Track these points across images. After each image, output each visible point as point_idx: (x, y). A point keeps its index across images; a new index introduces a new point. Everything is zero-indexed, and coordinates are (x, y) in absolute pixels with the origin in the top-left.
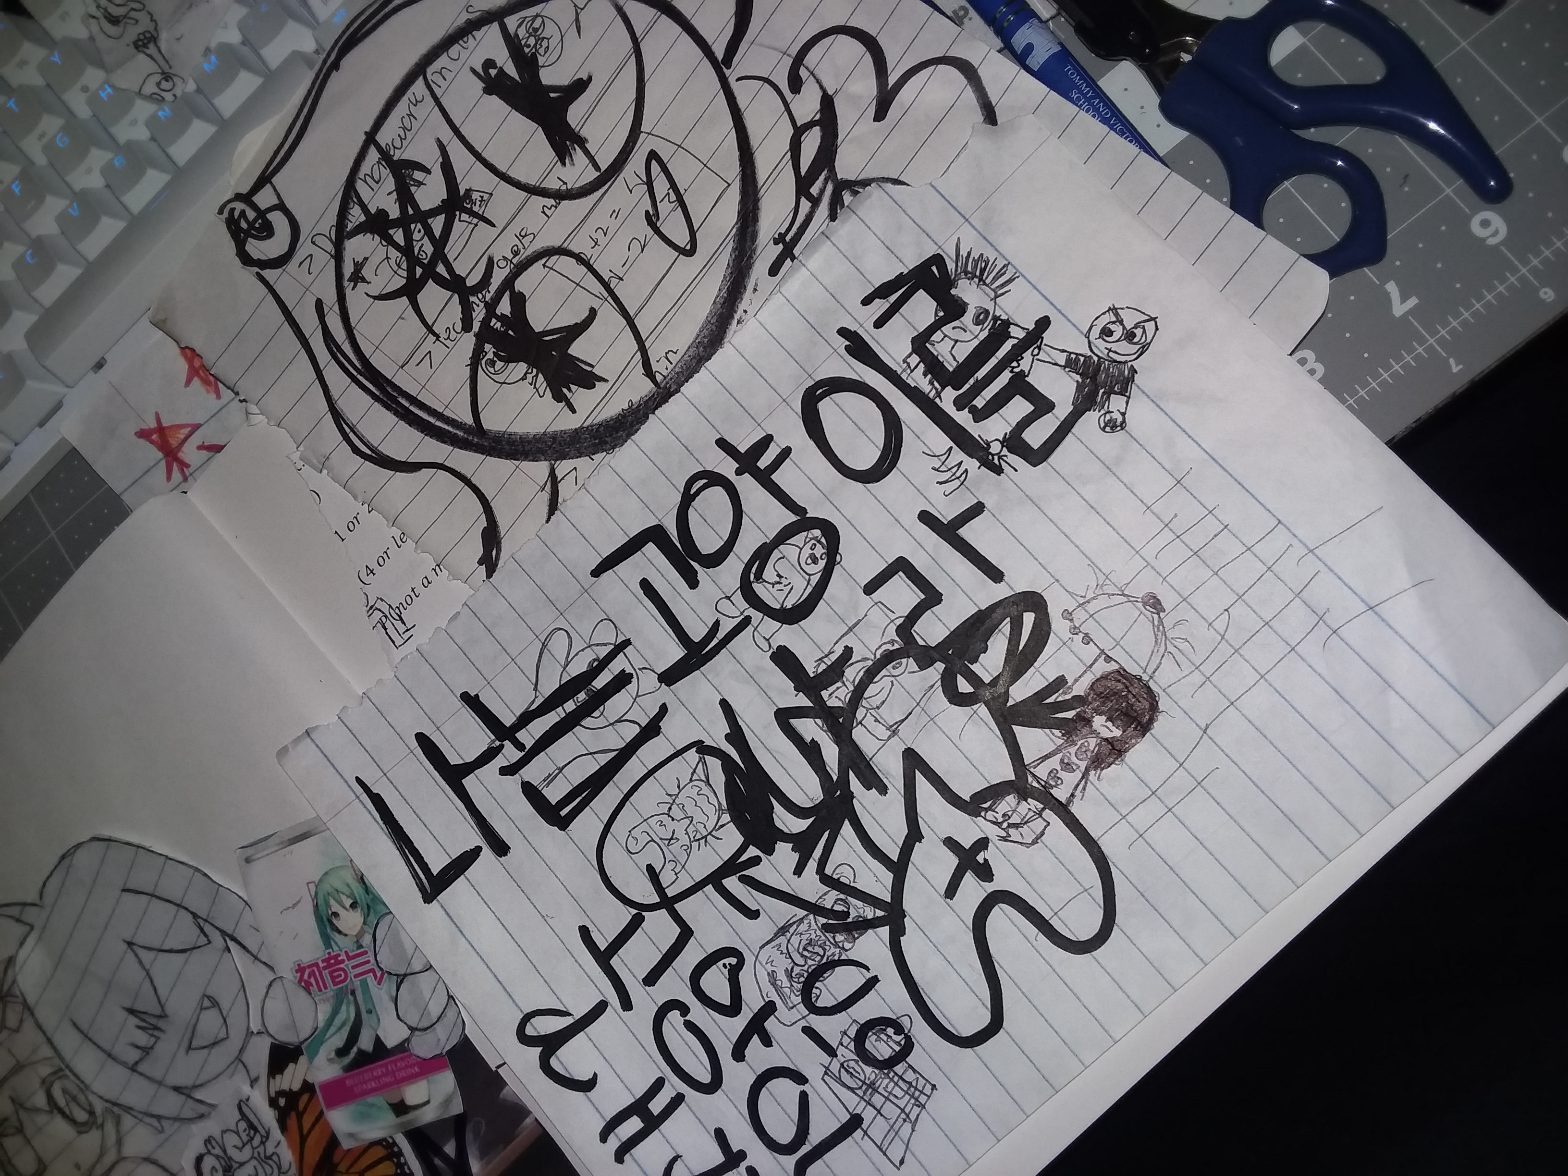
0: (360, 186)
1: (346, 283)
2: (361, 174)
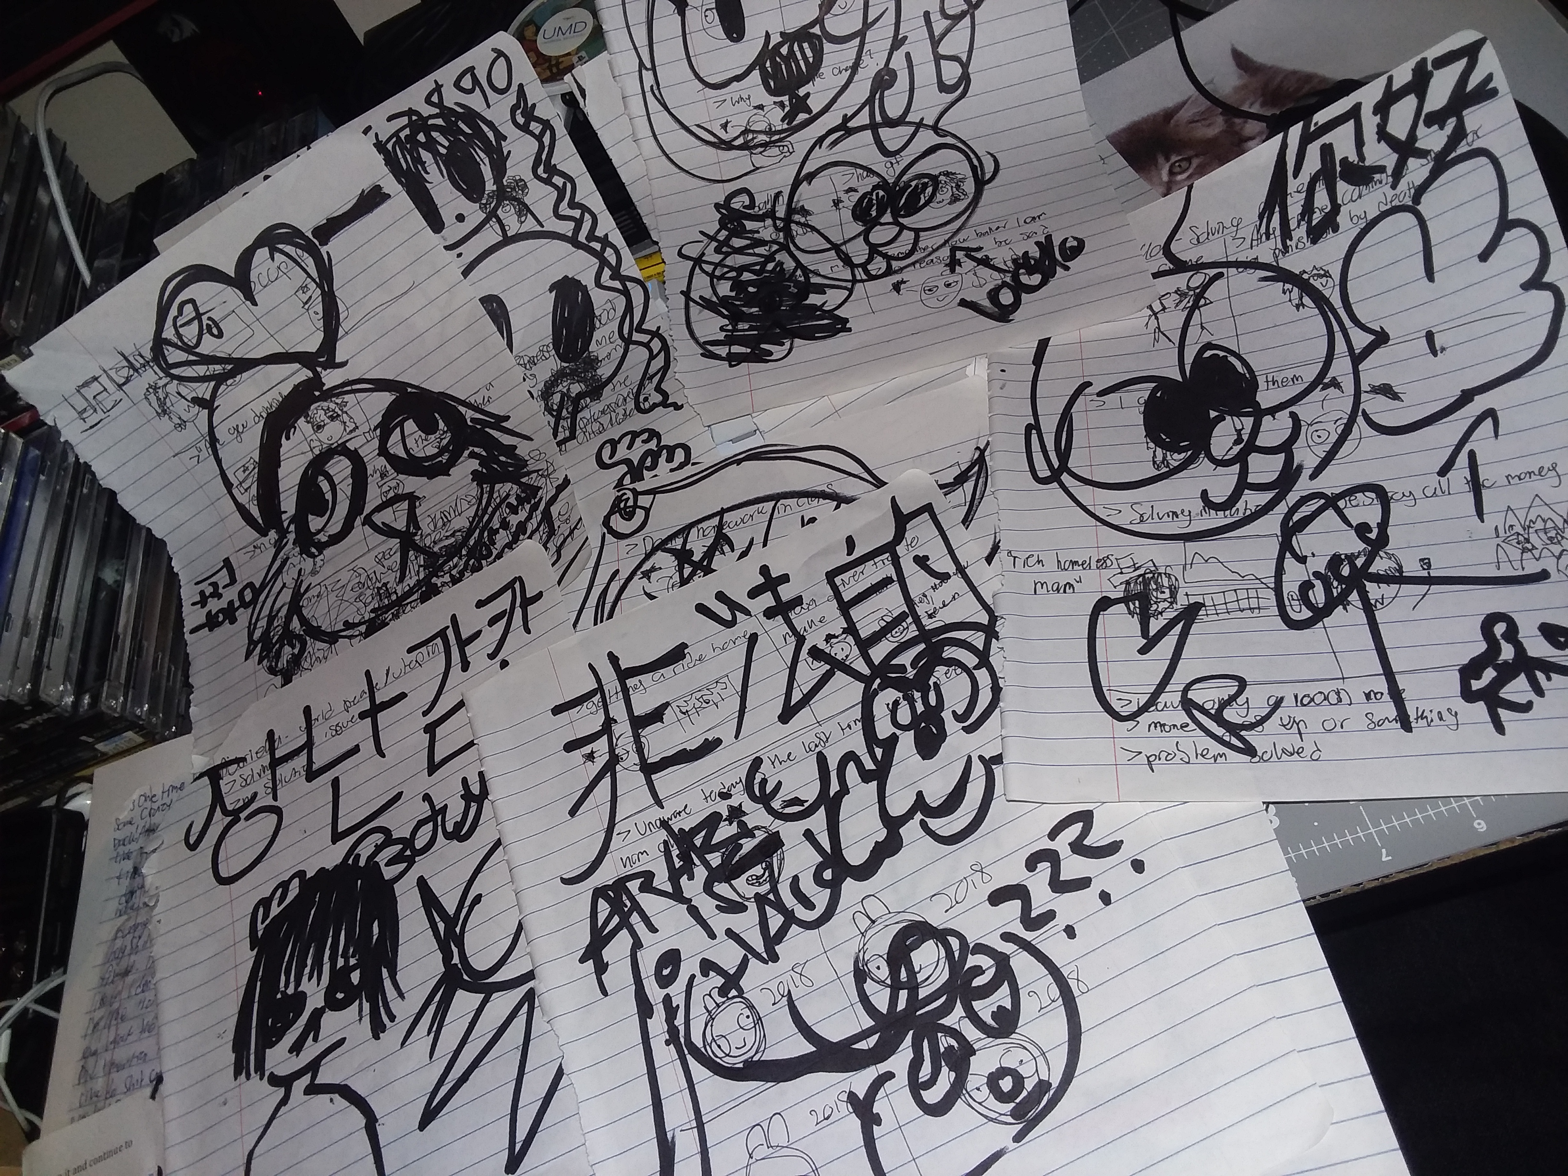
0: (694, 531)
1: (639, 573)
2: (700, 526)
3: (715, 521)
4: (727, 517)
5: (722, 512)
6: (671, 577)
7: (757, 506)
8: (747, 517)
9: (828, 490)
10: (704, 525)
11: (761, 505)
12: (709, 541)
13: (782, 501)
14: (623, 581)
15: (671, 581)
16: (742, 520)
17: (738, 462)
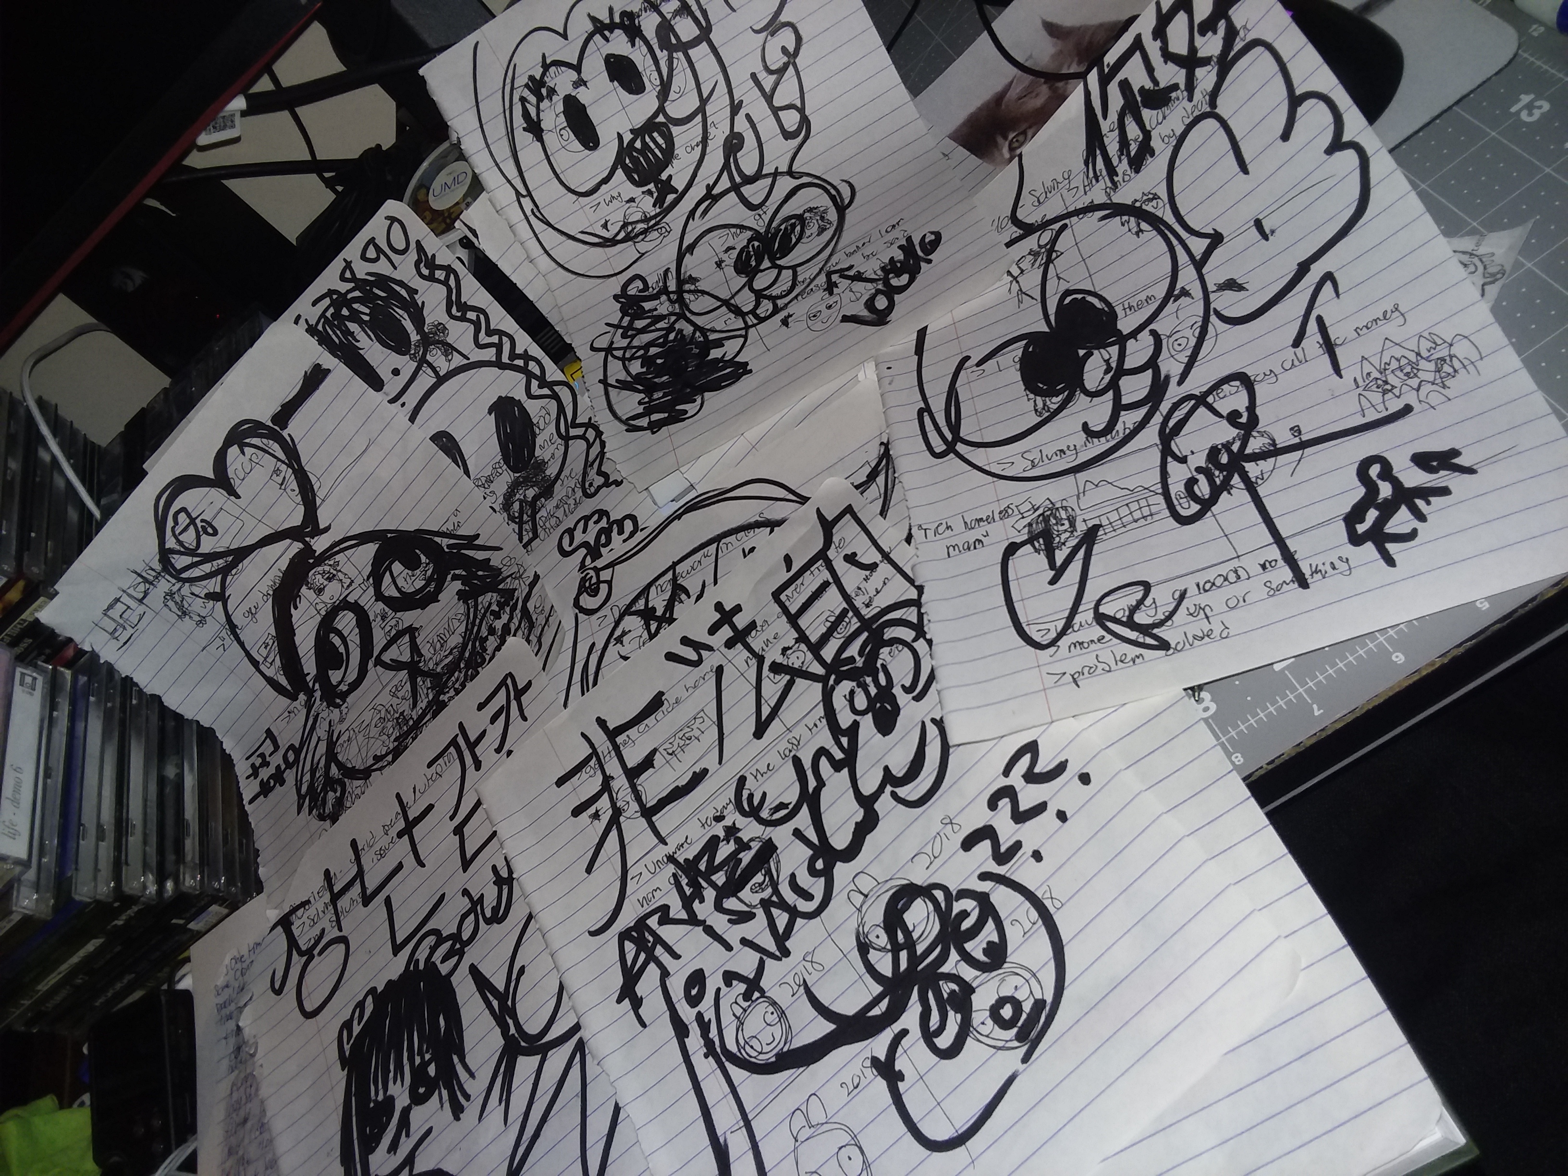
0: (653, 589)
1: (612, 640)
2: (657, 584)
3: (670, 575)
4: (679, 569)
5: (675, 564)
6: (641, 636)
7: (702, 552)
8: (696, 564)
9: (760, 519)
10: (660, 582)
11: (706, 550)
12: (667, 595)
13: (723, 541)
14: (599, 652)
15: (642, 640)
16: (692, 568)
17: (679, 517)
